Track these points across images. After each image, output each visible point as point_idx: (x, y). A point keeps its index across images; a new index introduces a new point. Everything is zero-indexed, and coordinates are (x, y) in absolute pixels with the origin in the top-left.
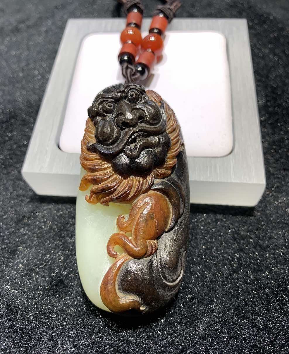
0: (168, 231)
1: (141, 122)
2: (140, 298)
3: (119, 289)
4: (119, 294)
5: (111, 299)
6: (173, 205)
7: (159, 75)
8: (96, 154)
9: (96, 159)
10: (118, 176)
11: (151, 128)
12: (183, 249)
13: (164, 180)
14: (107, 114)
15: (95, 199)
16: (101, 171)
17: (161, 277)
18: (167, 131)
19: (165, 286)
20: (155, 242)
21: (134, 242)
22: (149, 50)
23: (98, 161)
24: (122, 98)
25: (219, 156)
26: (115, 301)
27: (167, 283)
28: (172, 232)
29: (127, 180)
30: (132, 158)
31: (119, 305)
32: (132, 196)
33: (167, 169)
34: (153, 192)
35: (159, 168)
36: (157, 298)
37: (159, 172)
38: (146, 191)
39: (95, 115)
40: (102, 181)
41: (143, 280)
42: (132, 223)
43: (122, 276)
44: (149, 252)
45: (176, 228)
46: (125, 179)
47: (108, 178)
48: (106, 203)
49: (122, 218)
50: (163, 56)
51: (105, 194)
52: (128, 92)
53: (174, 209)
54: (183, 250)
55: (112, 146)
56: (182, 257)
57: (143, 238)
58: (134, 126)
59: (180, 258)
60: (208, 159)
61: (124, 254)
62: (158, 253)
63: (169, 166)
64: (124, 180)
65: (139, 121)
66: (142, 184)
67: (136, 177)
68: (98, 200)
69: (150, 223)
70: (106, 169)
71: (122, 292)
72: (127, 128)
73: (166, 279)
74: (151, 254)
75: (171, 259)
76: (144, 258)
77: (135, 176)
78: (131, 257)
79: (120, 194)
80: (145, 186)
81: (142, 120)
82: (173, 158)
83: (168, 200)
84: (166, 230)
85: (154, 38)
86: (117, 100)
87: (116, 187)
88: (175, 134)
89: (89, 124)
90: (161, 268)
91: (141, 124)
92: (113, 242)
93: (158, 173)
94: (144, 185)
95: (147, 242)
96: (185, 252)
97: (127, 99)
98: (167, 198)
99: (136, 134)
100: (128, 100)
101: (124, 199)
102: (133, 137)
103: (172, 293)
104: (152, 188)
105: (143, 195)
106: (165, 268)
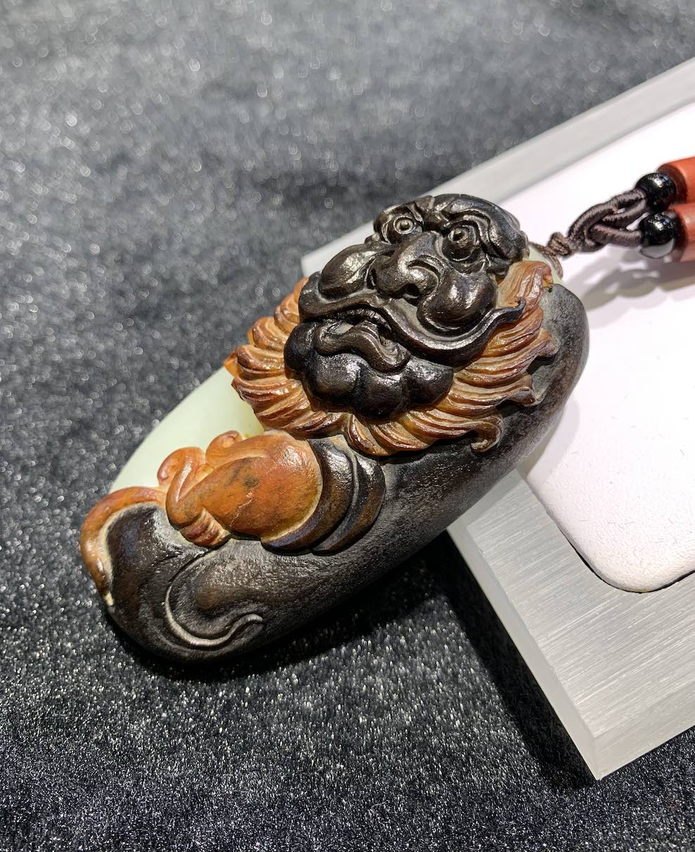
0: (267, 548)
1: (411, 302)
4: (103, 534)
10: (283, 360)
12: (257, 606)
13: (352, 453)
17: (169, 592)
18: (465, 374)
19: (159, 614)
20: (223, 533)
24: (437, 227)
27: (170, 615)
28: (271, 557)
29: (286, 380)
34: (309, 449)
35: (360, 421)
37: (351, 428)
38: (299, 434)
44: (190, 531)
45: (283, 559)
49: (232, 439)
52: (458, 225)
54: (254, 607)
56: (240, 616)
57: (200, 498)
58: (384, 295)
59: (237, 611)
62: (209, 555)
63: (385, 437)
64: (283, 379)
65: (408, 296)
66: (300, 414)
67: (304, 393)
68: (237, 373)
69: (237, 488)
71: (107, 536)
72: (376, 288)
73: (173, 608)
76: (179, 532)
77: (305, 389)
78: (166, 506)
80: (301, 423)
81: (416, 297)
82: (418, 433)
83: (319, 496)
84: (265, 540)
86: (425, 226)
87: (258, 372)
91: (404, 303)
94: (302, 419)
95: (204, 513)
96: (259, 618)
98: (320, 490)
102: (360, 312)
103: (169, 643)
104: (314, 441)
105: (288, 435)
106: (189, 588)
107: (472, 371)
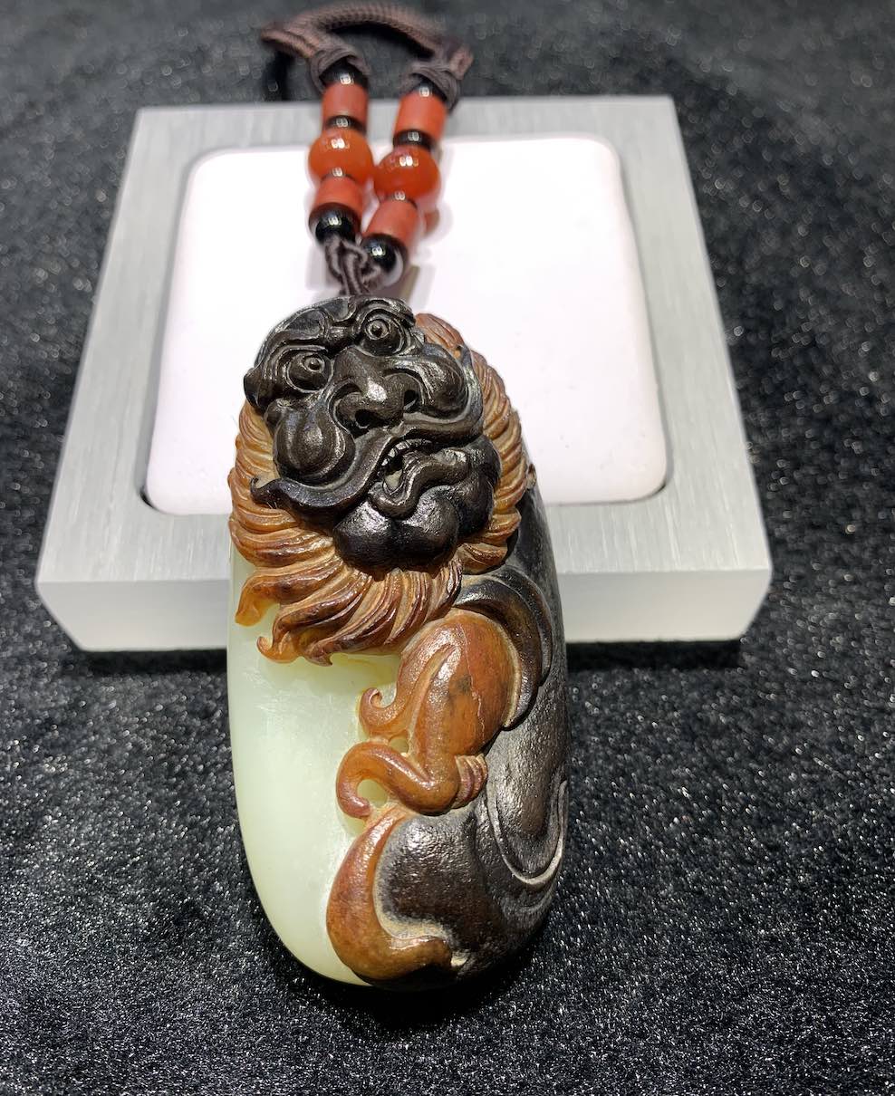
0: (513, 727)
1: (412, 410)
2: (450, 931)
3: (386, 909)
4: (388, 923)
5: (365, 940)
6: (519, 648)
7: (431, 269)
8: (281, 511)
9: (283, 527)
10: (356, 572)
11: (442, 425)
12: (558, 774)
13: (488, 576)
14: (309, 391)
15: (291, 647)
16: (303, 560)
17: (505, 861)
18: (487, 433)
19: (518, 890)
20: (479, 759)
21: (418, 766)
22: (401, 197)
23: (290, 530)
24: (347, 341)
25: (630, 497)
26: (376, 947)
27: (523, 879)
28: (523, 729)
29: (382, 584)
30: (395, 517)
31: (390, 958)
32: (401, 628)
33: (493, 542)
34: (460, 612)
35: (474, 542)
36: (497, 926)
37: (474, 555)
38: (442, 611)
39: (270, 395)
40: (309, 589)
41: (456, 875)
42: (407, 709)
43: (392, 869)
44: (465, 792)
45: (533, 715)
46: (377, 579)
47: (328, 580)
48: (322, 657)
49: (376, 697)
50: (440, 211)
51: (322, 628)
52: (366, 323)
53: (526, 661)
54: (557, 777)
55: (330, 486)
56: (557, 800)
57: (446, 752)
58: (394, 420)
59: (552, 801)
60: (601, 508)
61: (390, 805)
62: (489, 793)
63: (502, 533)
64: (375, 585)
65: (407, 407)
66: (429, 592)
67: (410, 572)
68: (300, 648)
69: (461, 704)
70: (316, 554)
71: (394, 917)
72: (371, 427)
73: (520, 869)
74: (471, 797)
75: (527, 807)
76: (452, 811)
77: (405, 568)
78: (414, 810)
79: (366, 627)
80: (438, 598)
81: (414, 402)
82: (508, 510)
83: (505, 635)
84: (507, 724)
85: (411, 158)
86: (333, 349)
87: (352, 605)
88: (509, 439)
89: (250, 422)
90: (503, 835)
91: (410, 415)
92: (356, 771)
93: (470, 556)
94: (434, 594)
95: (458, 760)
96: (565, 783)
97: (362, 344)
98: (500, 629)
99: (400, 446)
100: (365, 348)
101: (377, 639)
102: (392, 454)
103: (537, 908)
104: (458, 602)
105: (433, 623)
106: (513, 834)
107: (488, 426)
